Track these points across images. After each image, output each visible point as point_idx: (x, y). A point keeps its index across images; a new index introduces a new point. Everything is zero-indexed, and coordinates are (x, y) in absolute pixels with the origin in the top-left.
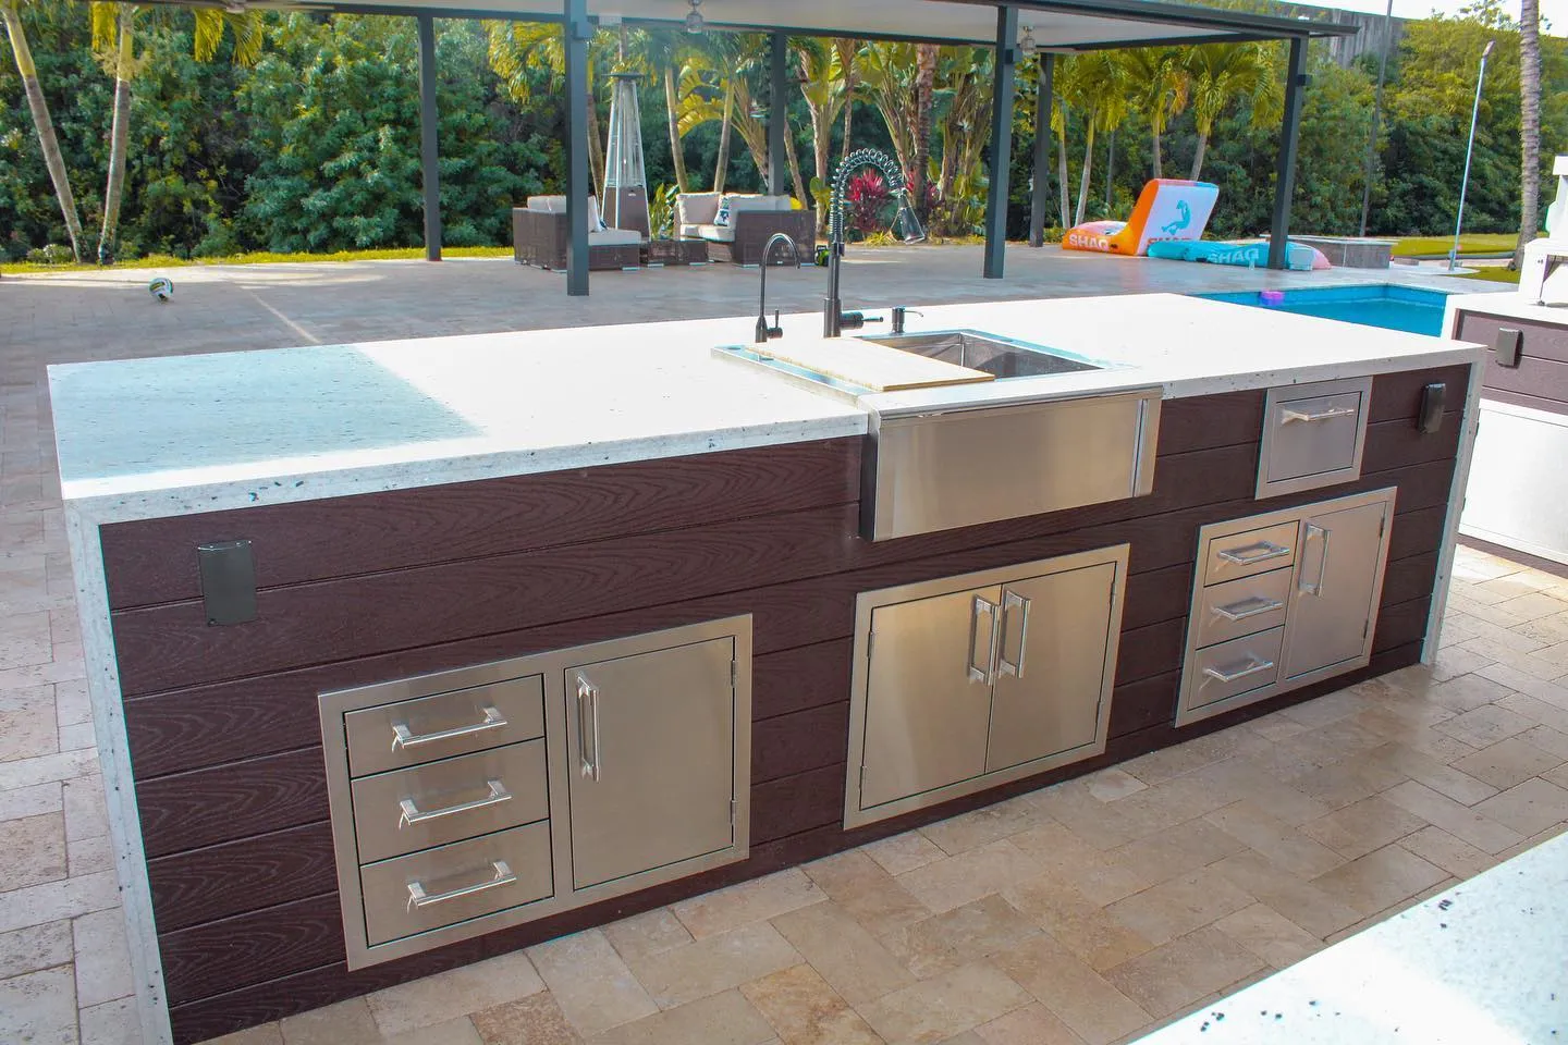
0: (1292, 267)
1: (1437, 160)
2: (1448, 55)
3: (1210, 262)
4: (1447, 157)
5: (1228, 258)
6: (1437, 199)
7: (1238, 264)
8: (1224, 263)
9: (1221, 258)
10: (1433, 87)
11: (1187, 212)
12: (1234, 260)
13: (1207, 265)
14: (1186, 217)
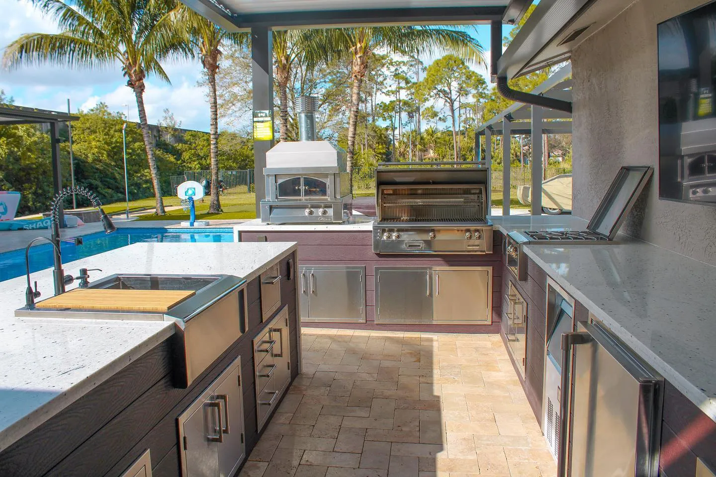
0: (68, 226)
1: (95, 173)
2: (89, 129)
3: (25, 229)
4: (99, 171)
5: (34, 226)
6: (98, 189)
7: (40, 228)
8: (33, 229)
9: (31, 226)
10: (86, 142)
11: (6, 206)
12: (38, 226)
13: (25, 231)
14: (6, 209)
